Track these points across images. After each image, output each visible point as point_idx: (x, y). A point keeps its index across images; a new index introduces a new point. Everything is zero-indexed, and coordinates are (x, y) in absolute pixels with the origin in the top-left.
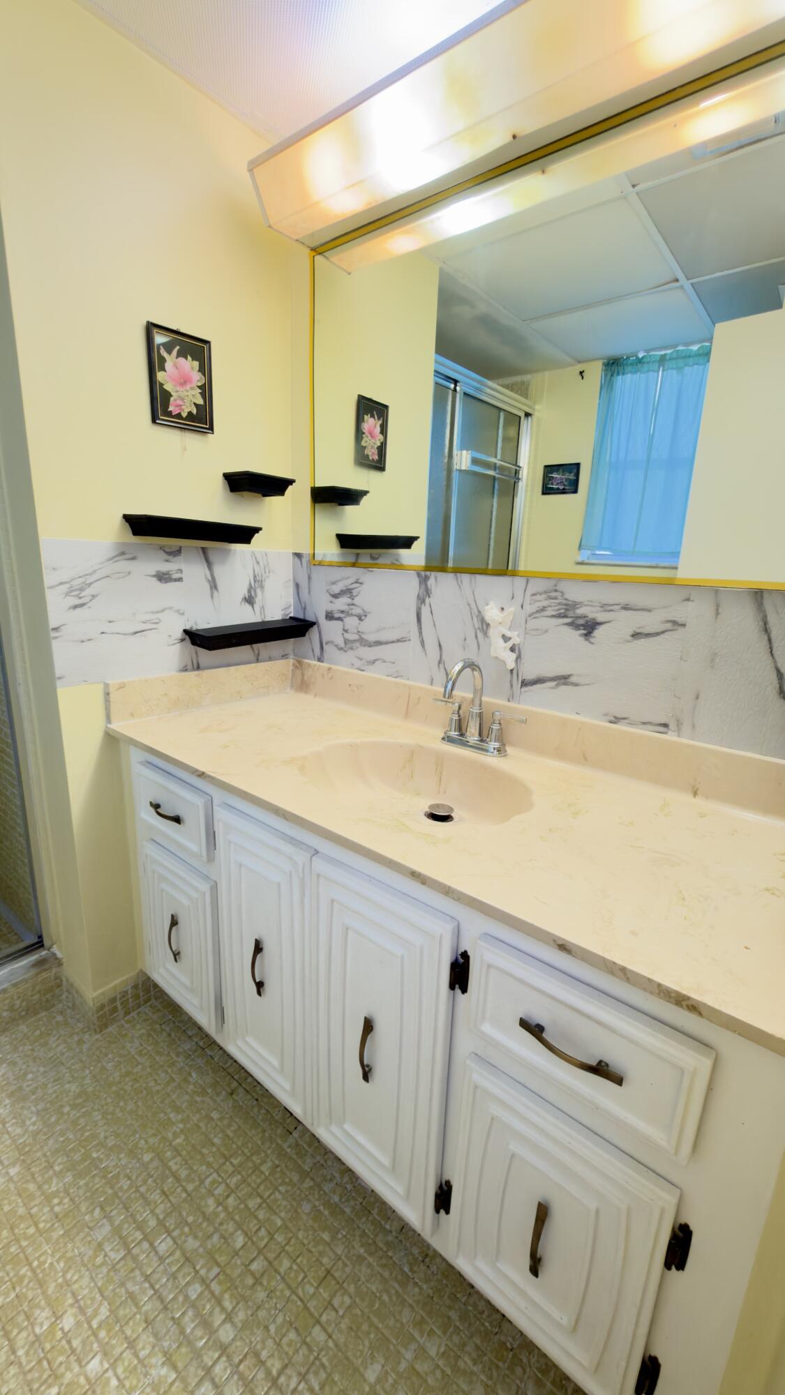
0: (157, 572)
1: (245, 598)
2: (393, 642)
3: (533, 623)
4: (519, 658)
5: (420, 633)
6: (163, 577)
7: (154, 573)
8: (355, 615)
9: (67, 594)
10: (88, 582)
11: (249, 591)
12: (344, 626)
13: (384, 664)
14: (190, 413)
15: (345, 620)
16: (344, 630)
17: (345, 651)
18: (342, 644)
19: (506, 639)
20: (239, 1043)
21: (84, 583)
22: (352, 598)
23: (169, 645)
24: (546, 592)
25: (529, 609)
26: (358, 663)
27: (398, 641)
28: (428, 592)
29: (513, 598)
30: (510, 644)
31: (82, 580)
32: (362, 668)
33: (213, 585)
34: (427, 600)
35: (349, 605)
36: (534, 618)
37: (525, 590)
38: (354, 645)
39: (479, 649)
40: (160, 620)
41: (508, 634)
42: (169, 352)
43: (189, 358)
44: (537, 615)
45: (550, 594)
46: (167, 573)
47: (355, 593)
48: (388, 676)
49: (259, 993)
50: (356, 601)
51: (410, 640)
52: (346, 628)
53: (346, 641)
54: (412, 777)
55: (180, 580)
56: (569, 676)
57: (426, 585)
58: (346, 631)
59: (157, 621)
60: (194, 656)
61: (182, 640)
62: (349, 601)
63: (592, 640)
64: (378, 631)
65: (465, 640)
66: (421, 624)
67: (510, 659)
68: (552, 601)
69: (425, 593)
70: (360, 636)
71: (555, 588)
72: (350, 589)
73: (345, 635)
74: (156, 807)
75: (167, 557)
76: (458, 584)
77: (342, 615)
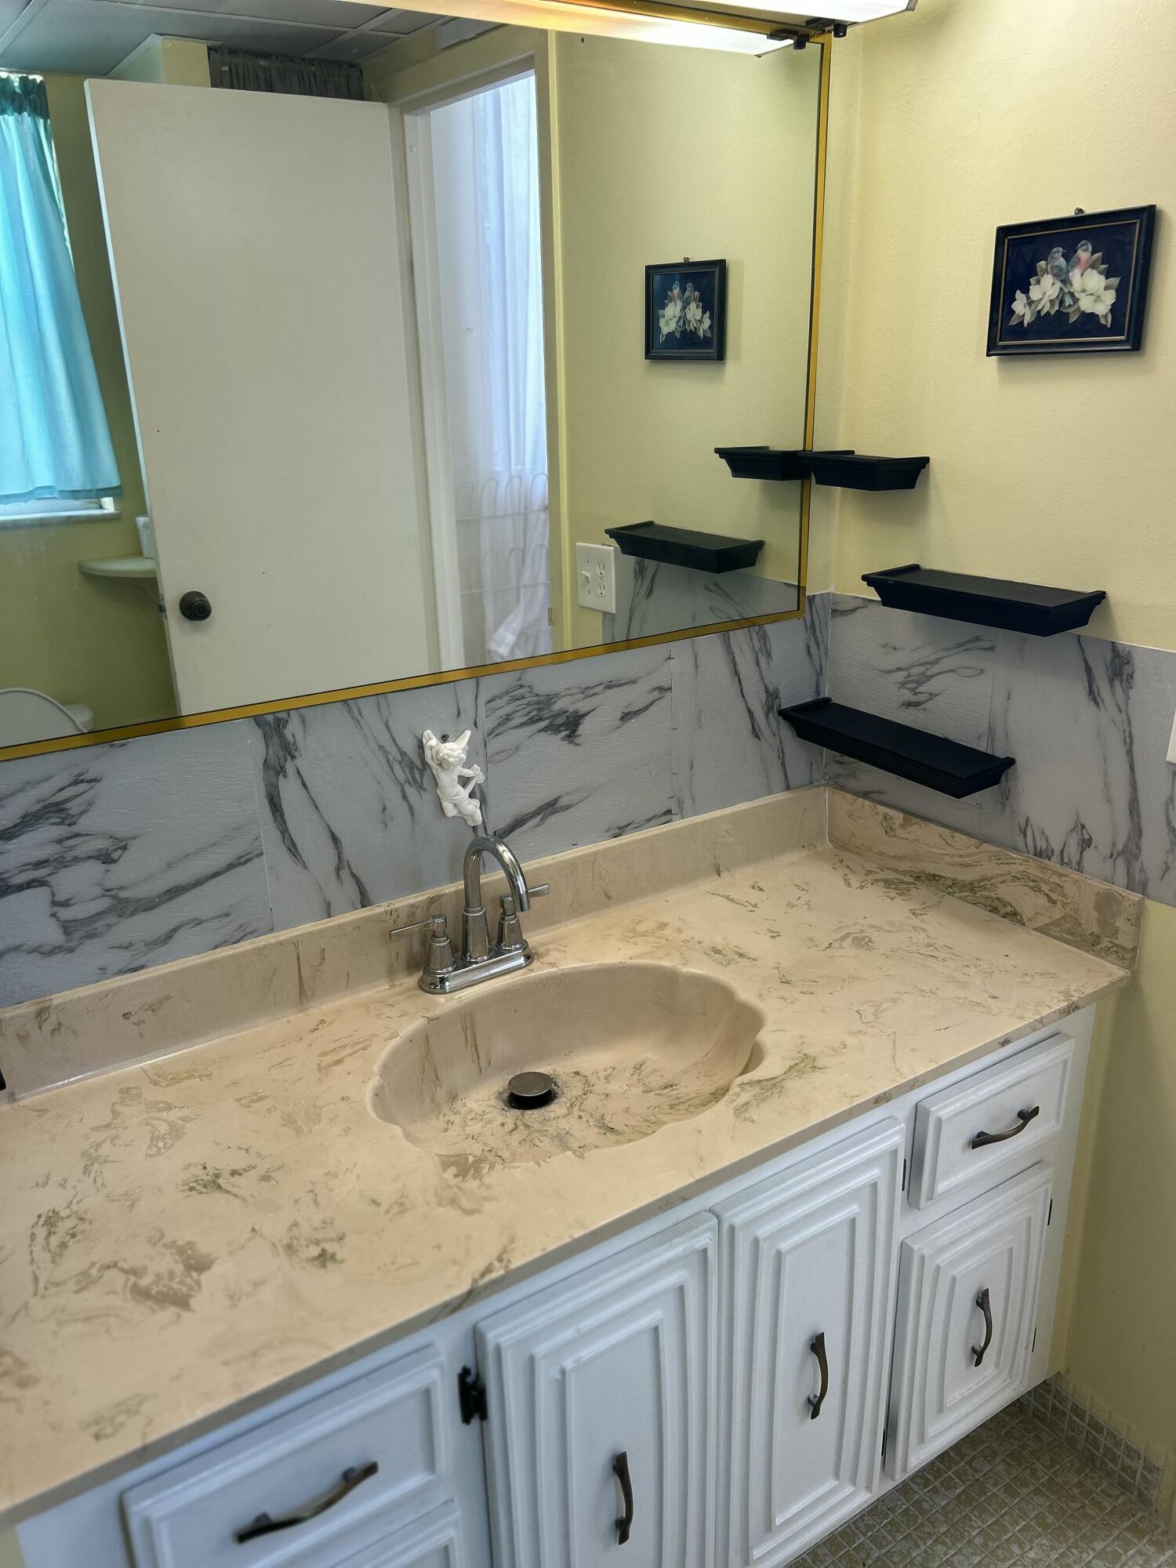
2: (215, 875)
3: (495, 745)
5: (284, 831)
8: (88, 858)
12: (53, 894)
13: (198, 928)
15: (52, 880)
16: (55, 903)
17: (71, 950)
18: (56, 939)
22: (68, 820)
24: (507, 693)
26: (122, 958)
27: (231, 866)
28: (289, 750)
29: (459, 715)
32: (136, 964)
34: (289, 766)
35: (60, 841)
36: (497, 735)
37: (477, 697)
38: (98, 925)
44: (500, 730)
45: (512, 694)
47: (74, 807)
48: (216, 947)
50: (84, 824)
51: (261, 854)
52: (60, 898)
53: (67, 928)
56: (556, 800)
57: (282, 736)
58: (65, 903)
62: (62, 831)
63: (578, 740)
64: (170, 866)
65: (384, 809)
66: (282, 816)
68: (518, 703)
69: (281, 754)
70: (114, 897)
71: (519, 683)
72: (57, 804)
73: (63, 912)
76: (353, 718)
77: (40, 873)
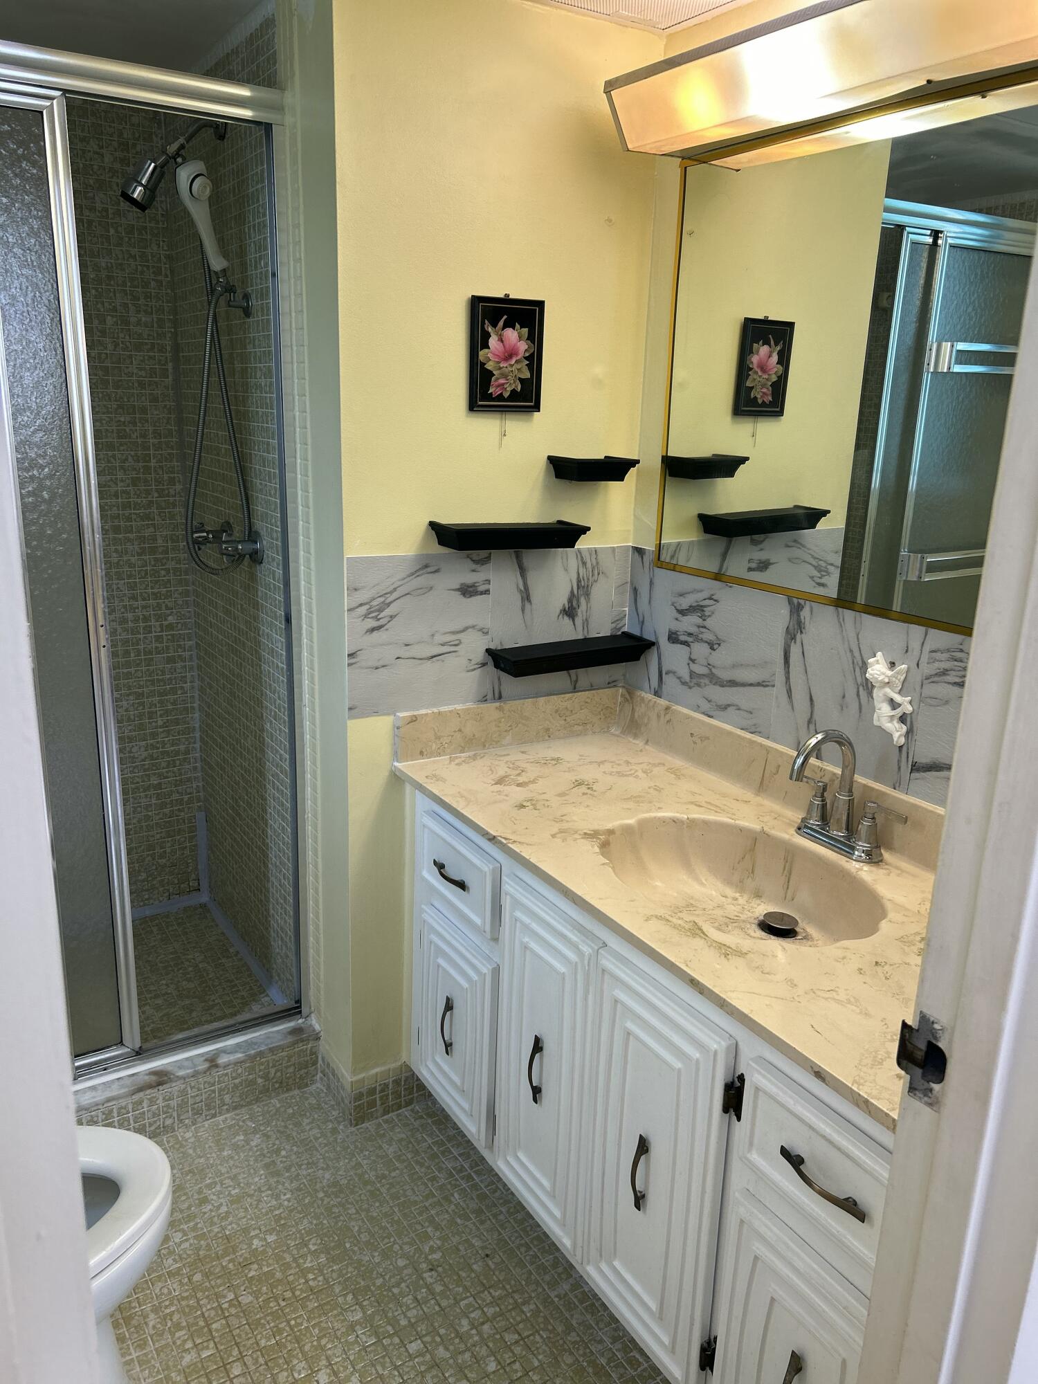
0: (462, 584)
1: (565, 610)
2: (751, 685)
3: (930, 690)
4: (909, 733)
5: (788, 678)
6: (468, 591)
7: (458, 587)
8: (706, 642)
9: (366, 616)
10: (388, 601)
11: (570, 601)
12: (690, 653)
13: (737, 711)
14: (513, 391)
15: (692, 646)
16: (690, 659)
17: (690, 688)
18: (687, 678)
19: (894, 704)
20: (510, 1159)
21: (383, 602)
22: (703, 618)
23: (468, 671)
24: (948, 650)
25: (927, 669)
26: (705, 706)
27: (759, 684)
28: (800, 626)
29: (907, 651)
30: (899, 712)
31: (382, 599)
32: (710, 713)
33: (525, 596)
34: (798, 636)
35: (699, 627)
36: (933, 682)
37: (923, 643)
38: (702, 681)
39: (860, 712)
40: (461, 642)
41: (898, 698)
42: (494, 325)
43: (517, 326)
44: (936, 679)
45: (953, 654)
46: (473, 586)
47: (707, 611)
48: (742, 729)
49: (535, 1100)
50: (708, 623)
51: (774, 686)
52: (693, 657)
53: (692, 674)
54: (753, 872)
55: (487, 592)
57: (799, 616)
58: (693, 661)
59: (456, 642)
60: (496, 681)
61: (484, 665)
62: (700, 621)
64: (734, 666)
65: (844, 697)
66: (789, 667)
67: (897, 732)
68: (956, 663)
69: (796, 627)
70: (710, 670)
71: (961, 647)
72: (702, 606)
73: (692, 665)
74: (440, 867)
75: (474, 566)
76: (839, 622)
77: (689, 639)
